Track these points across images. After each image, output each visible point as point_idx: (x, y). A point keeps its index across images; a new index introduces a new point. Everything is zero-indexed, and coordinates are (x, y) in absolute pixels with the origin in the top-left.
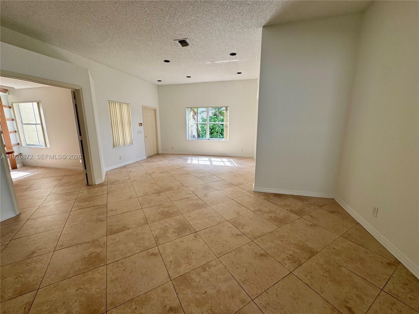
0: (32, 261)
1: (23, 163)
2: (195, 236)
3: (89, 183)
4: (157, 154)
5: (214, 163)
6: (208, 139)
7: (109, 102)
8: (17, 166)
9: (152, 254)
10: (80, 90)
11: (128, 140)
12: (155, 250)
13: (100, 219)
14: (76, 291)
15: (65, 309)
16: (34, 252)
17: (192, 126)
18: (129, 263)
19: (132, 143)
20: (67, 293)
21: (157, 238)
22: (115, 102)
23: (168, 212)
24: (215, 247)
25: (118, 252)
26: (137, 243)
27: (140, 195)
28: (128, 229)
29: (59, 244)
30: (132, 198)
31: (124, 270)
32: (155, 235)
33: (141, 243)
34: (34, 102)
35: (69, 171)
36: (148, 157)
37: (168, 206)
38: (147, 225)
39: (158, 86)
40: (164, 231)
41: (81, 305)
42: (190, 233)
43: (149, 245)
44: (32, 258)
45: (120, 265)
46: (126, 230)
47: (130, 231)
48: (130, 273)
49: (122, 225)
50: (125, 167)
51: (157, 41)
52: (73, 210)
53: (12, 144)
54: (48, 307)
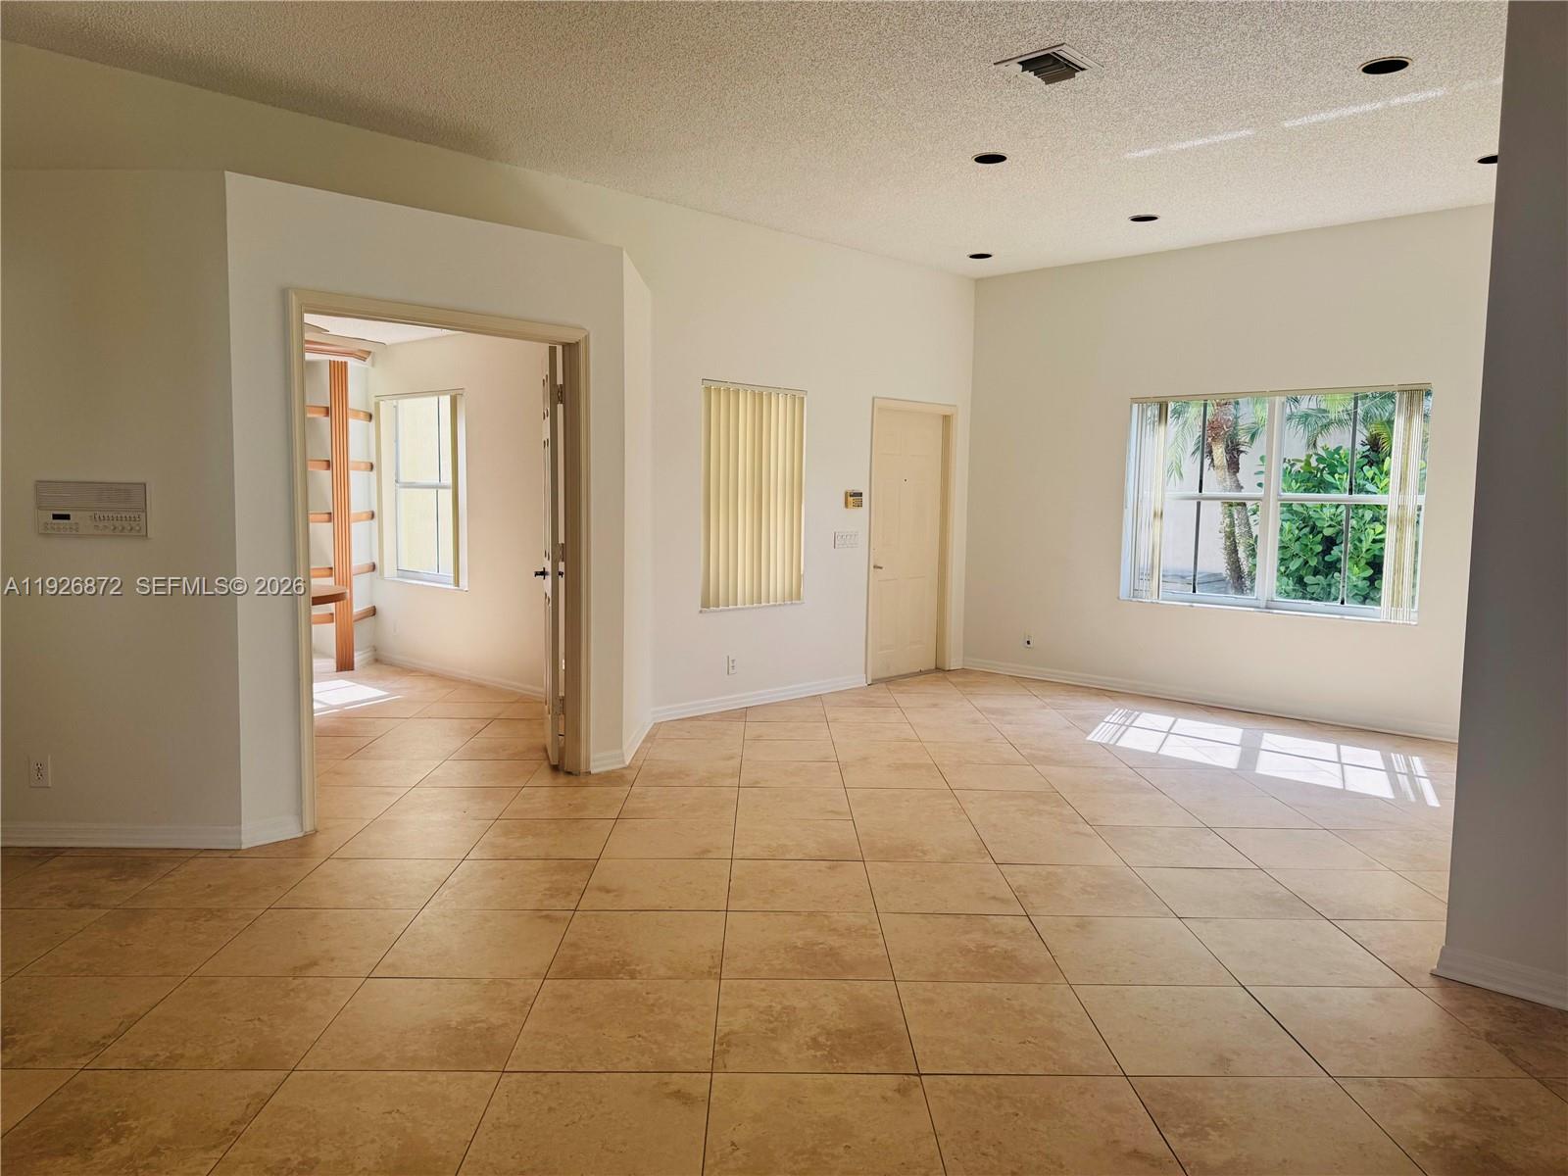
0: (302, 987)
1: (375, 649)
2: (902, 1091)
3: (564, 765)
4: (938, 669)
5: (1268, 765)
6: (1263, 604)
7: (710, 387)
8: (356, 659)
9: (678, 1094)
10: (582, 345)
11: (778, 579)
12: (698, 1085)
13: (545, 913)
14: (384, 1113)
15: (339, 1148)
16: (315, 964)
17: (1159, 515)
18: (579, 1093)
19: (795, 596)
20: (358, 1109)
21: (724, 1043)
22: (733, 390)
23: (832, 953)
24: (972, 1164)
25: (558, 1044)
26: (639, 1036)
27: (749, 852)
28: (632, 978)
29: (388, 960)
30: (710, 855)
31: (550, 1109)
32: (726, 1030)
33: (656, 1042)
34: (443, 392)
35: (517, 702)
36: (875, 682)
37: (848, 929)
38: (713, 984)
39: (979, 282)
40: (771, 1026)
41: (382, 1157)
42: (885, 1069)
43: (679, 1059)
44: (305, 979)
45: (545, 1091)
46: (622, 979)
47: (633, 984)
48: (567, 1125)
49: (617, 954)
50: (743, 714)
51: (915, 80)
52: (471, 856)
53: (353, 565)
54: (302, 1126)
